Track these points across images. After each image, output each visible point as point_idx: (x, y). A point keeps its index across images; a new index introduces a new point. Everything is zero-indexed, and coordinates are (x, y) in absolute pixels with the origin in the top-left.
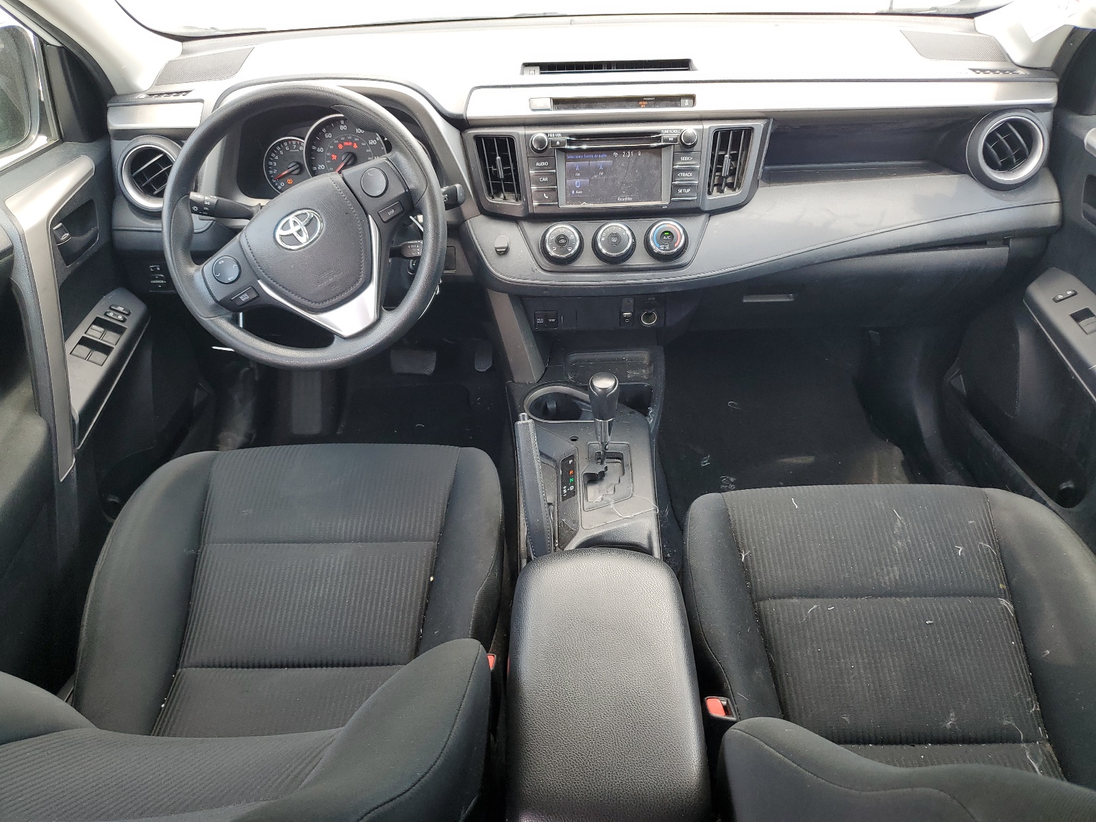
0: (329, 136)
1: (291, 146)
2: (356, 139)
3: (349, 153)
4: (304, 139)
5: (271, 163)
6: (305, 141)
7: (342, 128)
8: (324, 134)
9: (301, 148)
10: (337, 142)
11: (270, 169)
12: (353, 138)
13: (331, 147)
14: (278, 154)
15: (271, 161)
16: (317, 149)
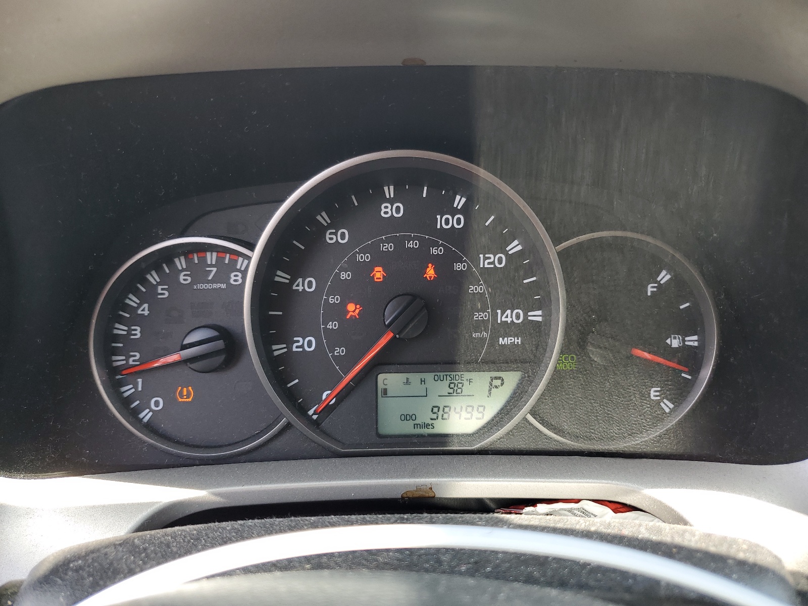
0: (339, 237)
1: (199, 273)
2: (434, 251)
3: (414, 297)
4: (251, 247)
5: (121, 329)
6: (256, 255)
7: (387, 210)
8: (322, 230)
9: (235, 278)
10: (366, 258)
11: (116, 351)
12: (426, 245)
13: (344, 276)
14: (150, 297)
15: (121, 320)
16: (293, 281)
